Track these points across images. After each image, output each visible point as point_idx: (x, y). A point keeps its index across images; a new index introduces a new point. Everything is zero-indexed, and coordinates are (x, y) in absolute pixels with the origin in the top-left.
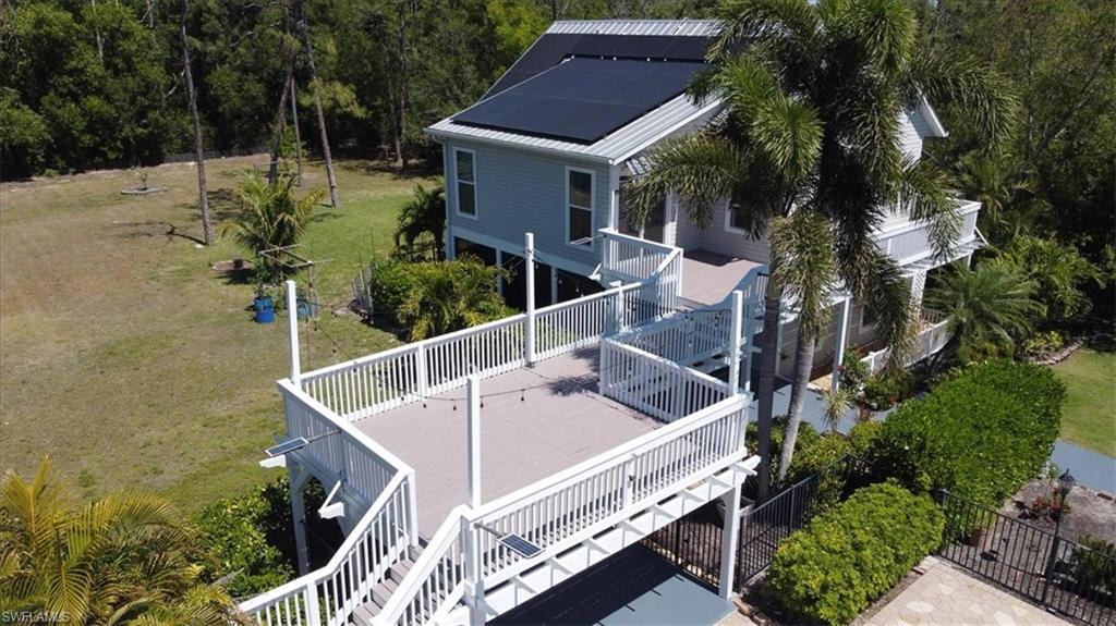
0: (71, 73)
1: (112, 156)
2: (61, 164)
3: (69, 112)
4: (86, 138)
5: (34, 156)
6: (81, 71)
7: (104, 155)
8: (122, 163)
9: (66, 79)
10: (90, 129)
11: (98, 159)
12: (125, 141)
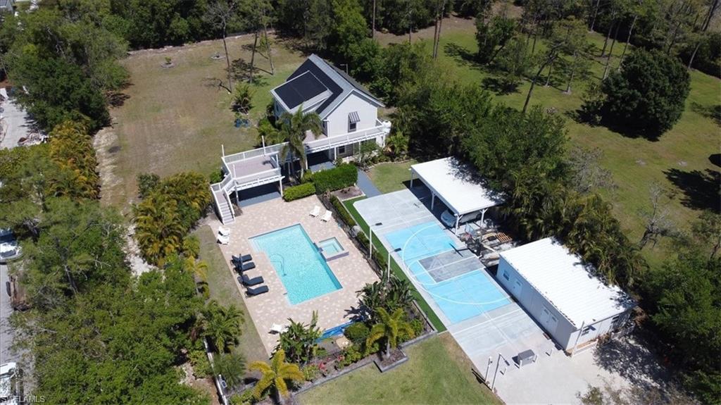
0: (196, 8)
1: (210, 36)
2: (193, 39)
3: (195, 22)
4: (201, 31)
5: (185, 37)
6: (200, 7)
7: (206, 35)
8: (212, 38)
9: (195, 10)
10: (203, 27)
11: (205, 37)
12: (214, 31)
